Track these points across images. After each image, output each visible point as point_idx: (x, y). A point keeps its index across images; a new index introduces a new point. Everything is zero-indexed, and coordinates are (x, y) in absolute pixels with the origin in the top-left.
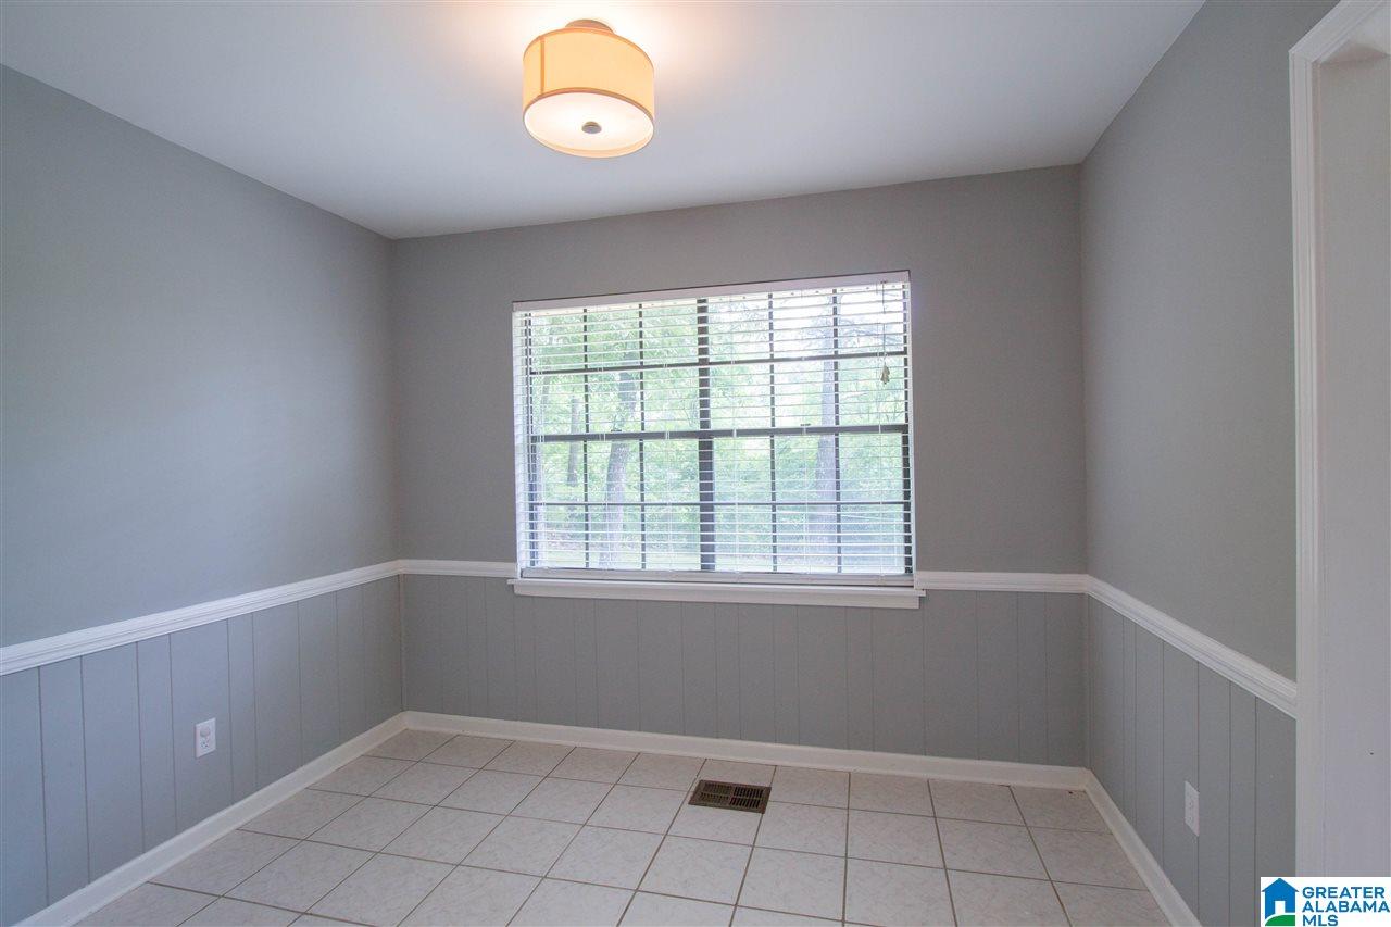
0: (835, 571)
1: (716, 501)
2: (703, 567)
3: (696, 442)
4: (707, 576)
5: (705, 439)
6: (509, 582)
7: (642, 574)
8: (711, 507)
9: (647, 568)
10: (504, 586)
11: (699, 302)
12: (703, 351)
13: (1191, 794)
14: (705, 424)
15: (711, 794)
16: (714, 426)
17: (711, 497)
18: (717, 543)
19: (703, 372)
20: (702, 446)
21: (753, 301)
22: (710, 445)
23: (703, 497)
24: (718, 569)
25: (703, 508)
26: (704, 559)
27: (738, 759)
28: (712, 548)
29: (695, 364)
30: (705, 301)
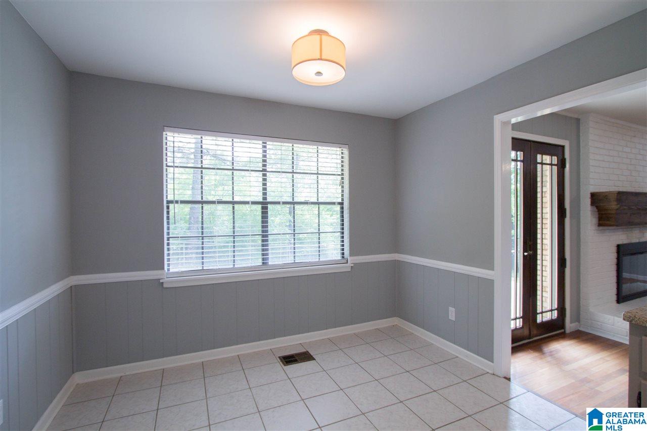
0: (318, 260)
1: (269, 233)
2: (263, 263)
3: (260, 206)
4: (264, 267)
5: (264, 205)
6: (161, 281)
7: (234, 270)
8: (267, 236)
9: (236, 266)
10: (159, 283)
11: (263, 143)
12: (264, 166)
13: (452, 310)
14: (265, 198)
15: (289, 360)
16: (269, 199)
17: (267, 231)
18: (270, 252)
19: (264, 175)
20: (263, 208)
21: (287, 146)
22: (267, 208)
23: (263, 231)
24: (269, 263)
25: (263, 236)
26: (263, 259)
27: (291, 343)
28: (267, 254)
29: (261, 171)
30: (266, 143)
